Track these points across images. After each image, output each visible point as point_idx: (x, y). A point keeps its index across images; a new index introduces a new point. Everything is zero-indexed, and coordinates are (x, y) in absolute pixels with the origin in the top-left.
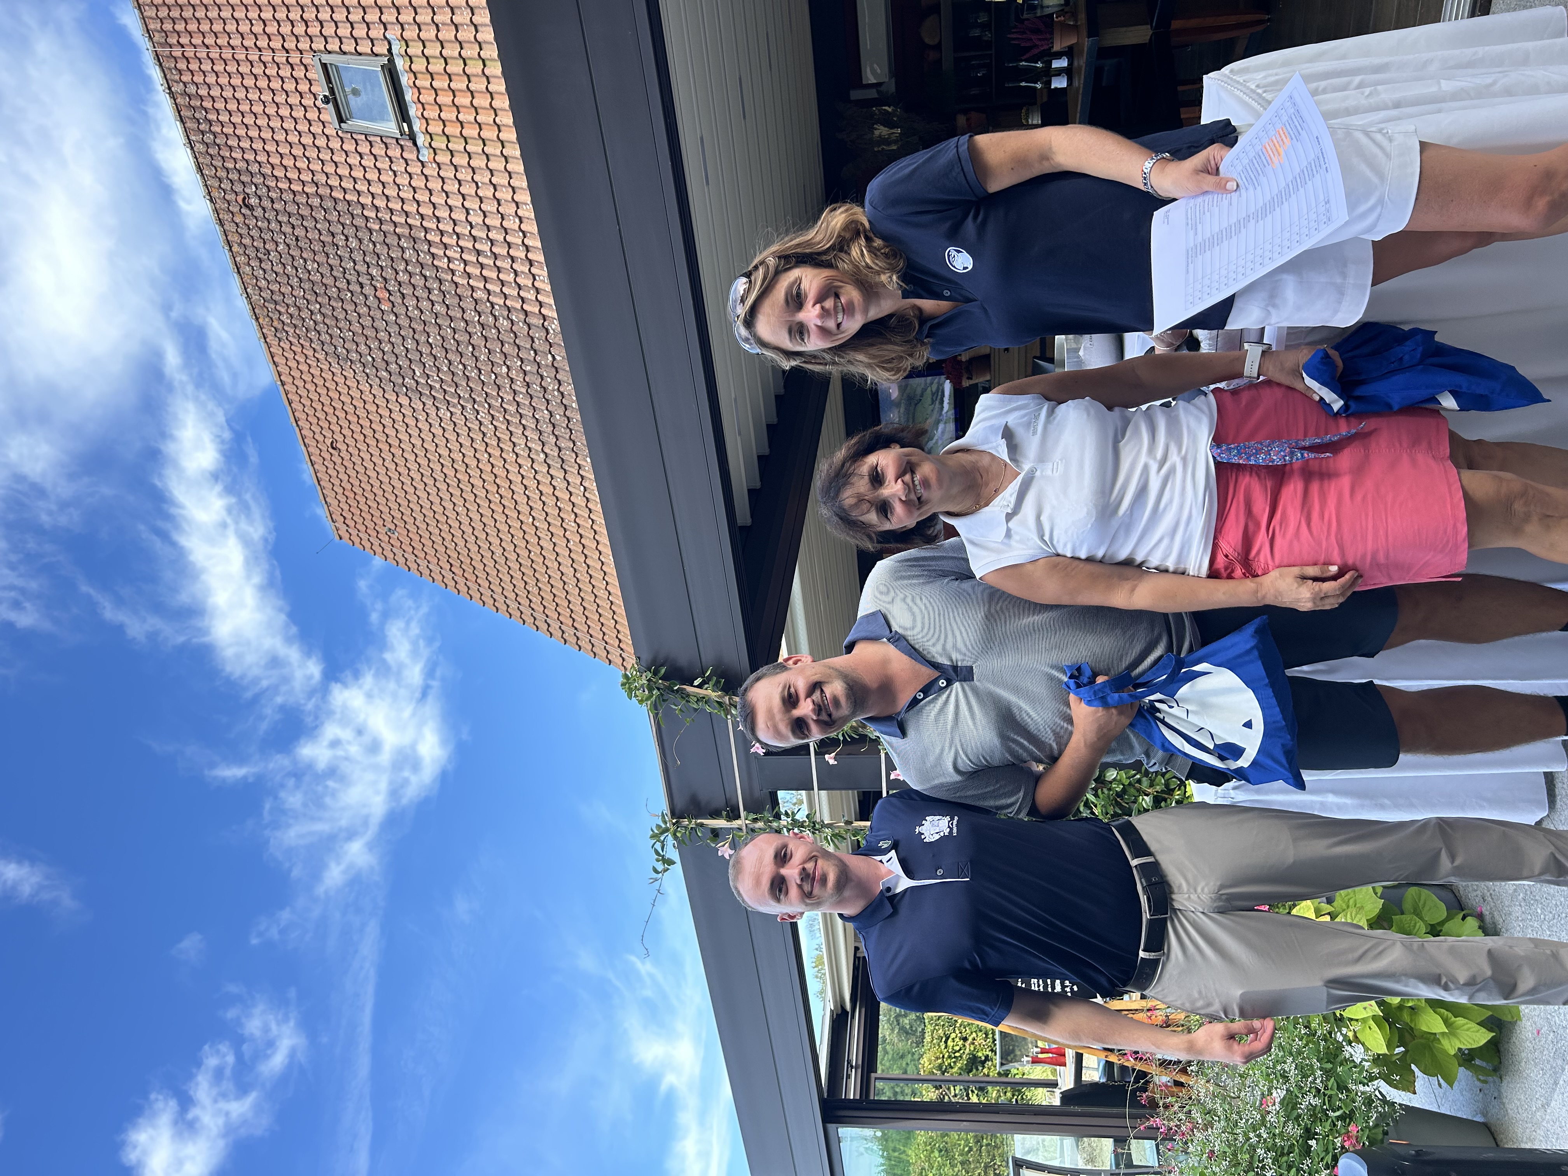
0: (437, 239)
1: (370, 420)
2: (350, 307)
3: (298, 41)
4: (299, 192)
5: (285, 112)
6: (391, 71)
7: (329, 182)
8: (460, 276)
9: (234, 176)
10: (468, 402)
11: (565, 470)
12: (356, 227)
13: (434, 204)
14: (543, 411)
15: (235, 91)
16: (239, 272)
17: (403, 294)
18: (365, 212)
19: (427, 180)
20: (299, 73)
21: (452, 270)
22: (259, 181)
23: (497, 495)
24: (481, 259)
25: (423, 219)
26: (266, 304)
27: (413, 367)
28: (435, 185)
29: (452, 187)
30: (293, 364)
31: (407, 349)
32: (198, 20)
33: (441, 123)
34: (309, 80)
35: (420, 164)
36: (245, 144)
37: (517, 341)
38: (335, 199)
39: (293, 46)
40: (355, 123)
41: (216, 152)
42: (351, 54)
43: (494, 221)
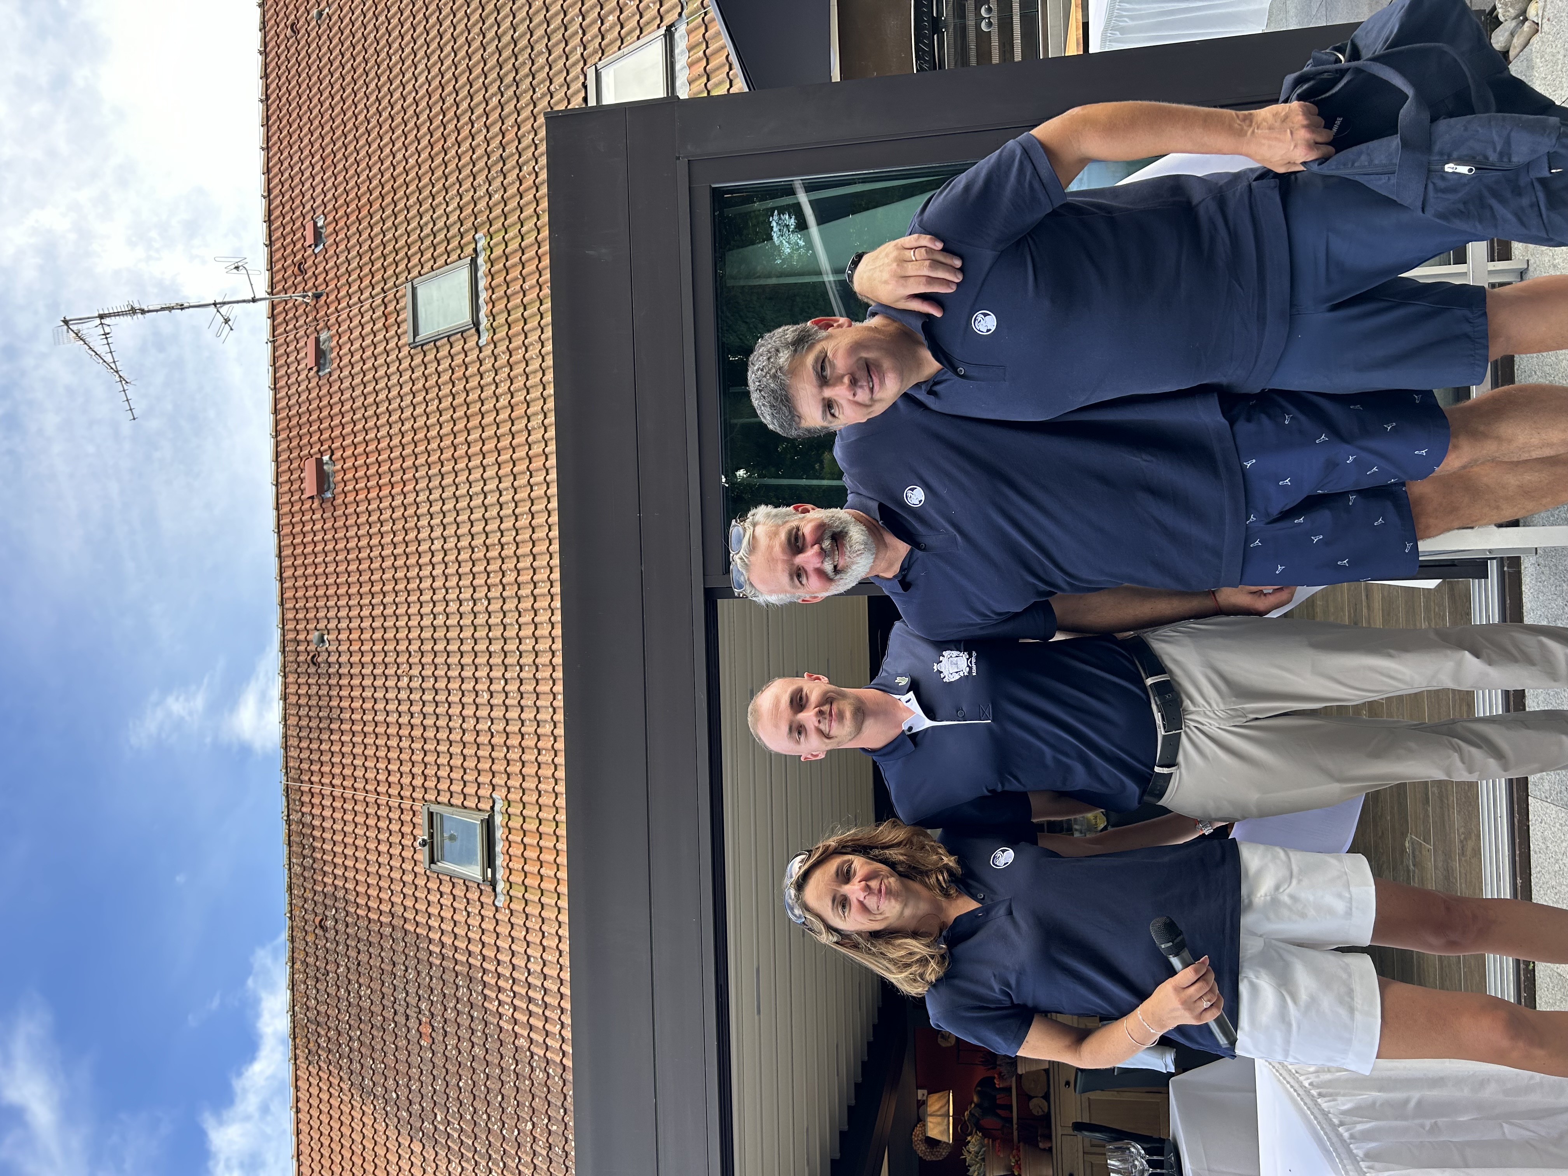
2: (389, 1038)
3: (414, 791)
4: (374, 920)
5: (383, 848)
6: (489, 825)
7: (405, 914)
8: (506, 1021)
9: (319, 898)
10: (482, 1157)
12: (418, 959)
13: (498, 948)
15: (345, 825)
16: (293, 989)
17: (446, 1032)
18: (431, 947)
19: (497, 924)
21: (500, 1014)
22: (340, 906)
24: (531, 1007)
25: (484, 960)
26: (309, 1024)
27: (436, 1111)
28: (504, 930)
29: (519, 933)
30: (314, 1091)
31: (435, 1089)
33: (523, 874)
34: (414, 824)
35: (494, 908)
36: (339, 871)
37: (549, 1097)
38: (406, 931)
39: (408, 794)
40: (444, 865)
41: (310, 875)
42: (457, 806)
43: (552, 971)
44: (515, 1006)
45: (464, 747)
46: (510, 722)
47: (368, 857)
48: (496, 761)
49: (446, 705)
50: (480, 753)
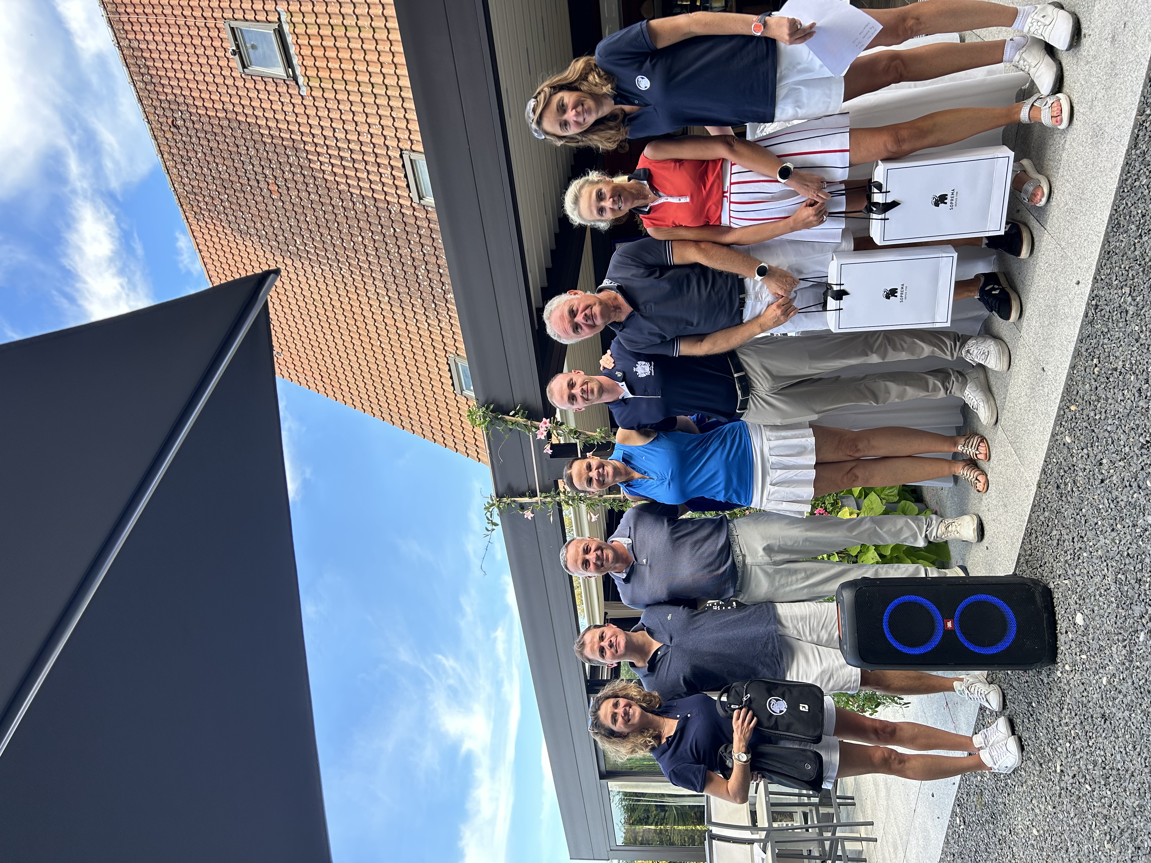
2: (249, 197)
3: (213, 12)
4: (213, 116)
5: (203, 60)
6: (280, 33)
7: (235, 109)
8: (328, 175)
9: (165, 105)
10: (334, 262)
11: (403, 308)
12: (254, 140)
13: (310, 125)
14: (387, 267)
15: (167, 45)
16: (168, 173)
17: (288, 187)
18: (261, 131)
19: (306, 108)
20: (214, 34)
21: (323, 171)
22: (183, 109)
23: (355, 327)
24: (344, 163)
25: (302, 135)
26: (188, 195)
27: (295, 238)
28: (311, 112)
29: (323, 113)
30: (207, 237)
31: (290, 225)
33: (316, 69)
34: (221, 39)
35: (300, 97)
36: (174, 83)
37: (369, 219)
38: (239, 121)
39: (209, 14)
40: (254, 69)
41: (152, 88)
42: (251, 21)
43: (353, 137)
44: (332, 164)
47: (193, 69)
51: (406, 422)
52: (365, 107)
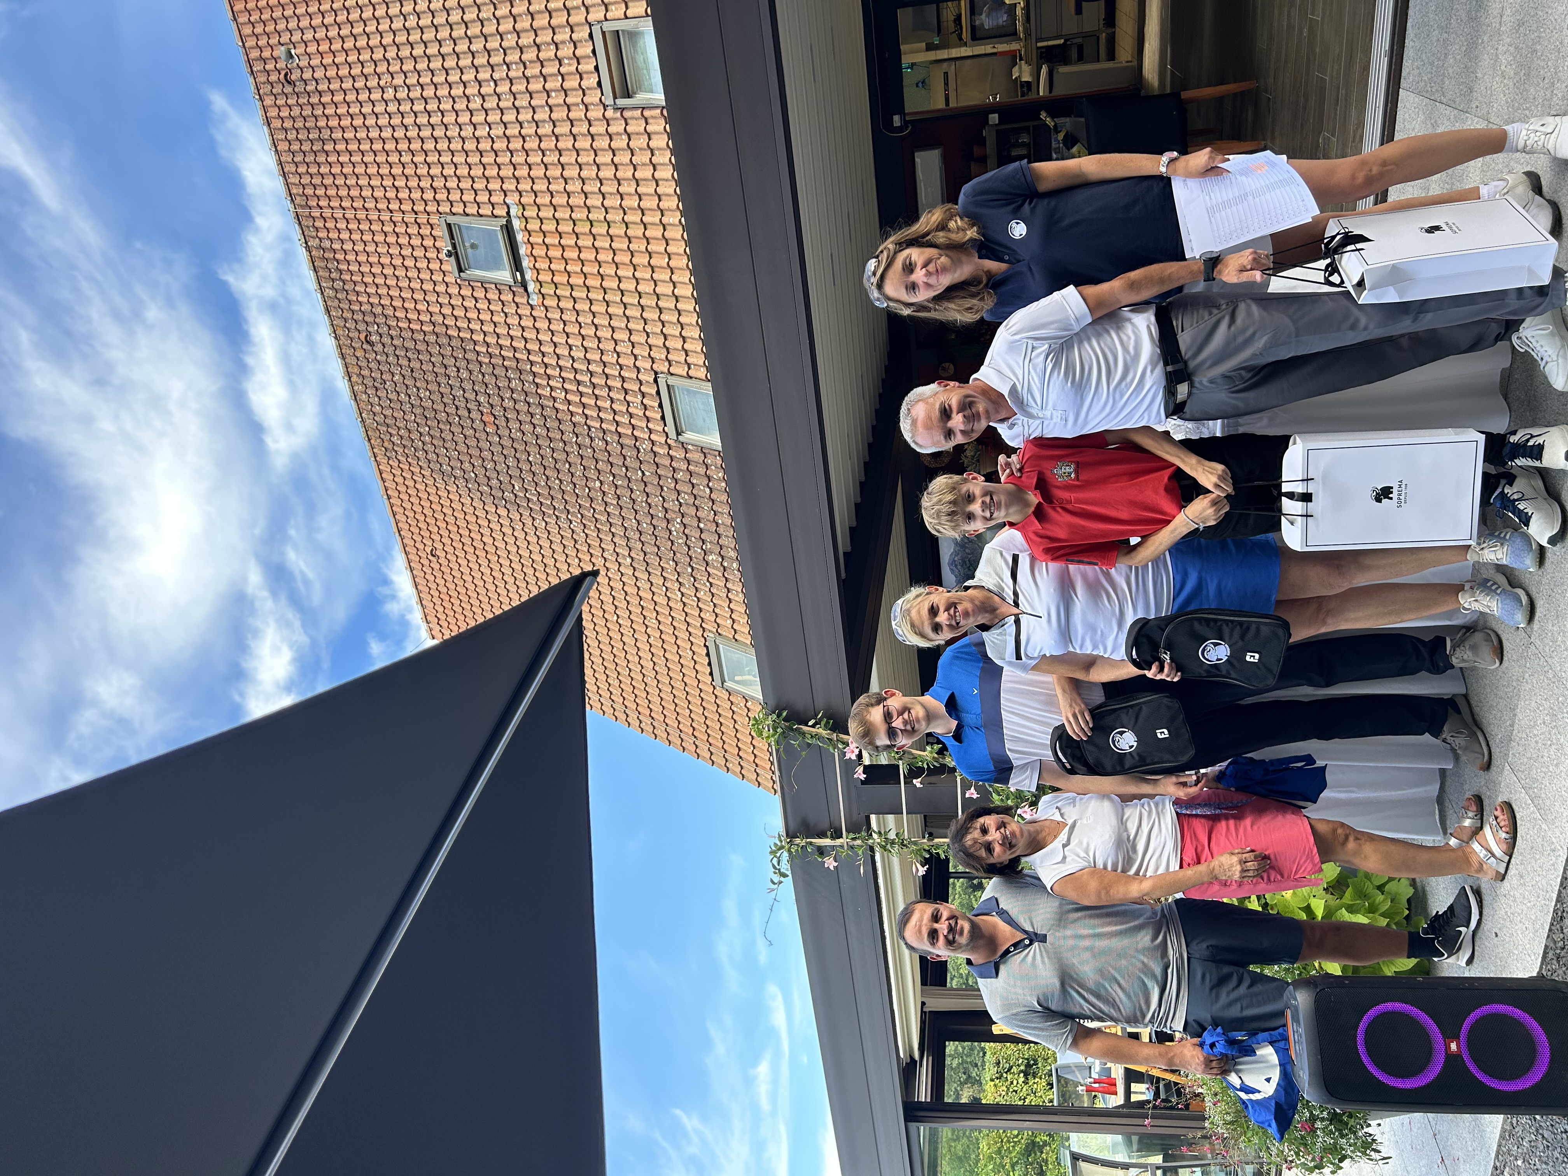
0: (542, 371)
1: (470, 530)
2: (457, 430)
3: (426, 205)
4: (417, 330)
5: (410, 263)
6: (508, 229)
7: (445, 322)
8: (560, 403)
9: (358, 317)
10: (562, 513)
11: (649, 572)
12: (467, 360)
13: (540, 341)
14: (631, 520)
15: (366, 246)
16: (356, 400)
17: (507, 418)
18: (477, 348)
19: (535, 321)
20: (426, 231)
21: (554, 398)
22: (381, 321)
24: (581, 388)
25: (529, 354)
26: (379, 427)
27: (513, 482)
28: (542, 325)
29: (557, 327)
30: (400, 480)
31: (508, 466)
32: (337, 186)
33: (551, 273)
34: (435, 237)
35: (529, 307)
36: (372, 290)
37: (610, 459)
38: (449, 337)
39: (421, 208)
40: (474, 273)
41: (344, 296)
42: (473, 215)
43: (594, 356)
44: (566, 390)
45: (467, 156)
46: (508, 126)
47: (397, 273)
48: (502, 167)
49: (439, 114)
50: (484, 160)
51: (646, 724)
52: (611, 319)
